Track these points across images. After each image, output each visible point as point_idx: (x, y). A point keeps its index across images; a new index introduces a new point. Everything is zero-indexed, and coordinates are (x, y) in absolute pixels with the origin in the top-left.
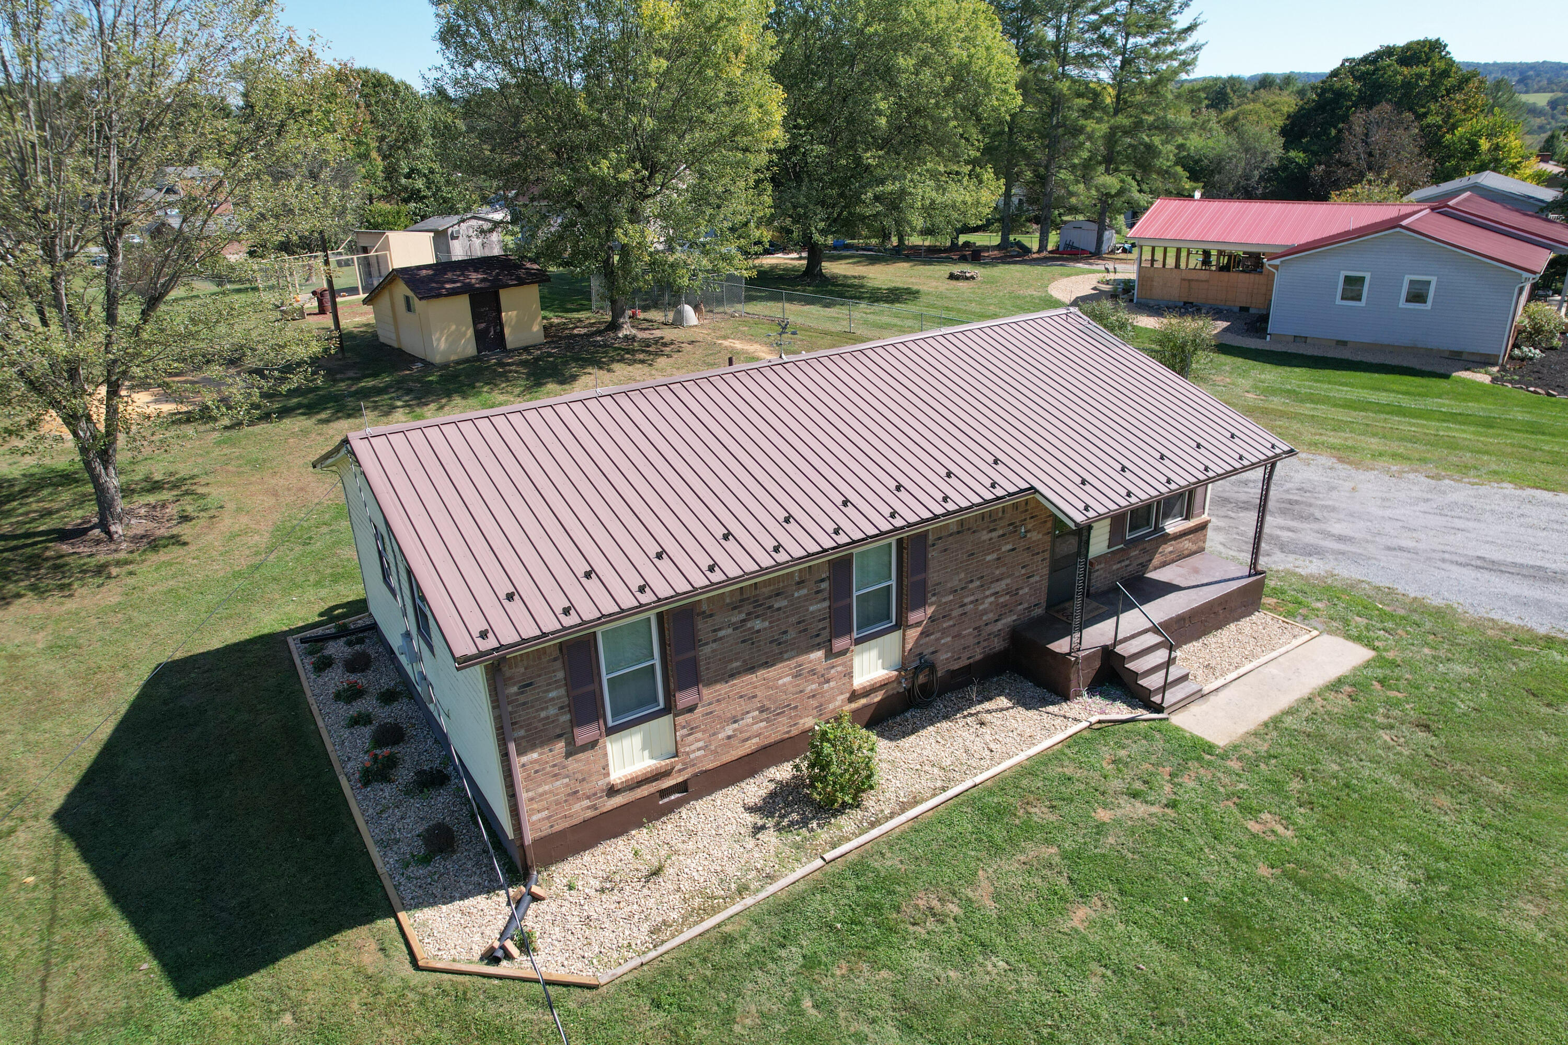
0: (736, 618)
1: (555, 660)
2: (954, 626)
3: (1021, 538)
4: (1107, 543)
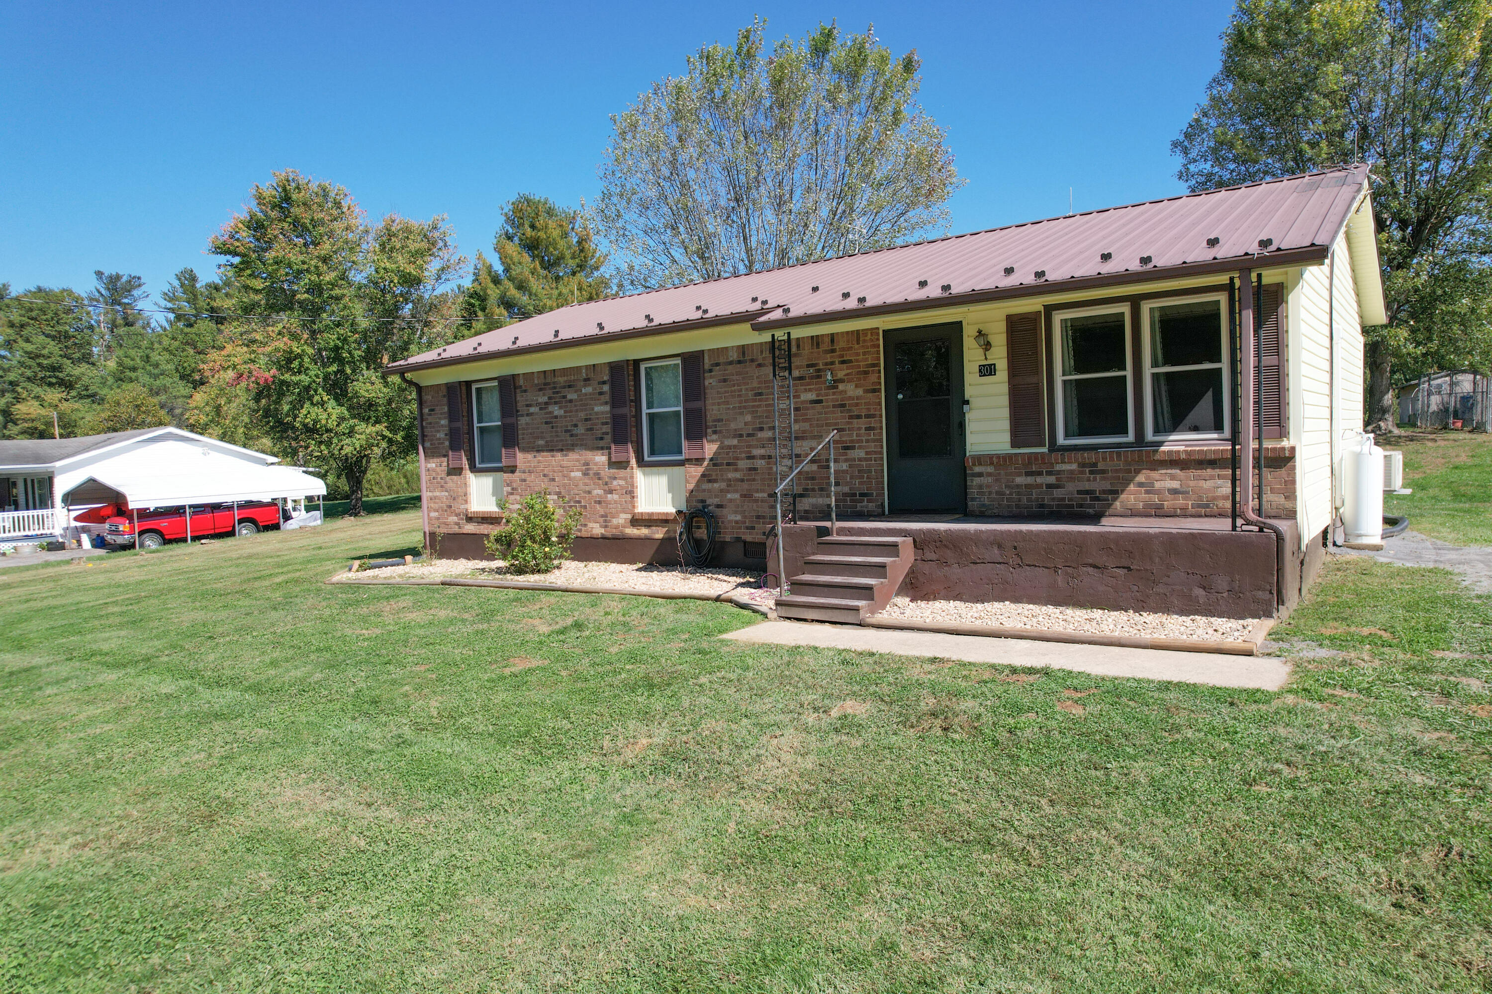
0: (542, 399)
1: (444, 396)
2: (742, 480)
3: (829, 388)
4: (1007, 437)
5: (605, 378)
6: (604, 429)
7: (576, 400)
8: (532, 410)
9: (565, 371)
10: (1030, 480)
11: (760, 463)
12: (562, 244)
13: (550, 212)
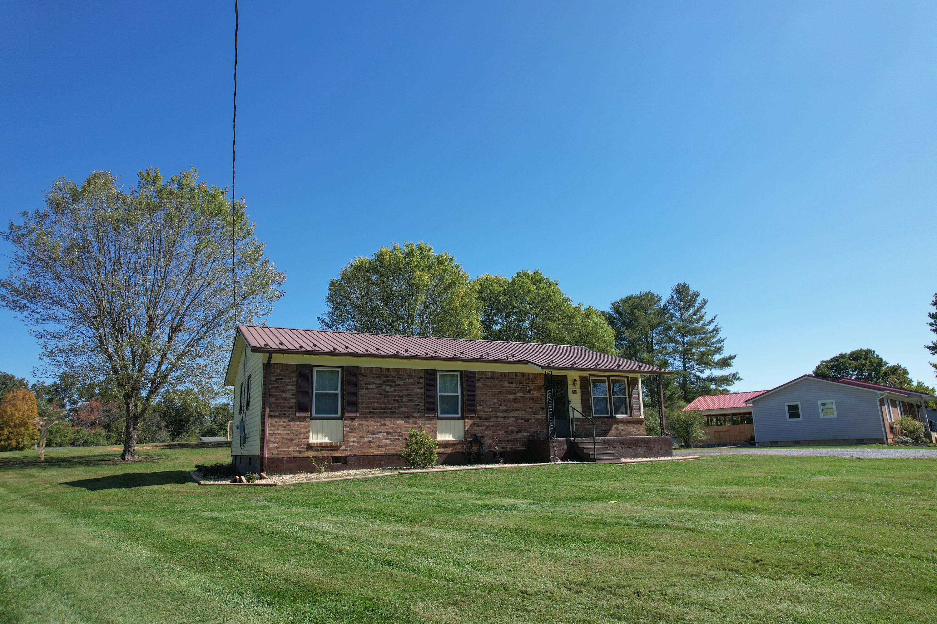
0: (379, 382)
3: (527, 392)
4: (581, 413)
5: (421, 376)
6: (420, 400)
7: (402, 385)
8: (370, 387)
9: (394, 370)
10: (589, 426)
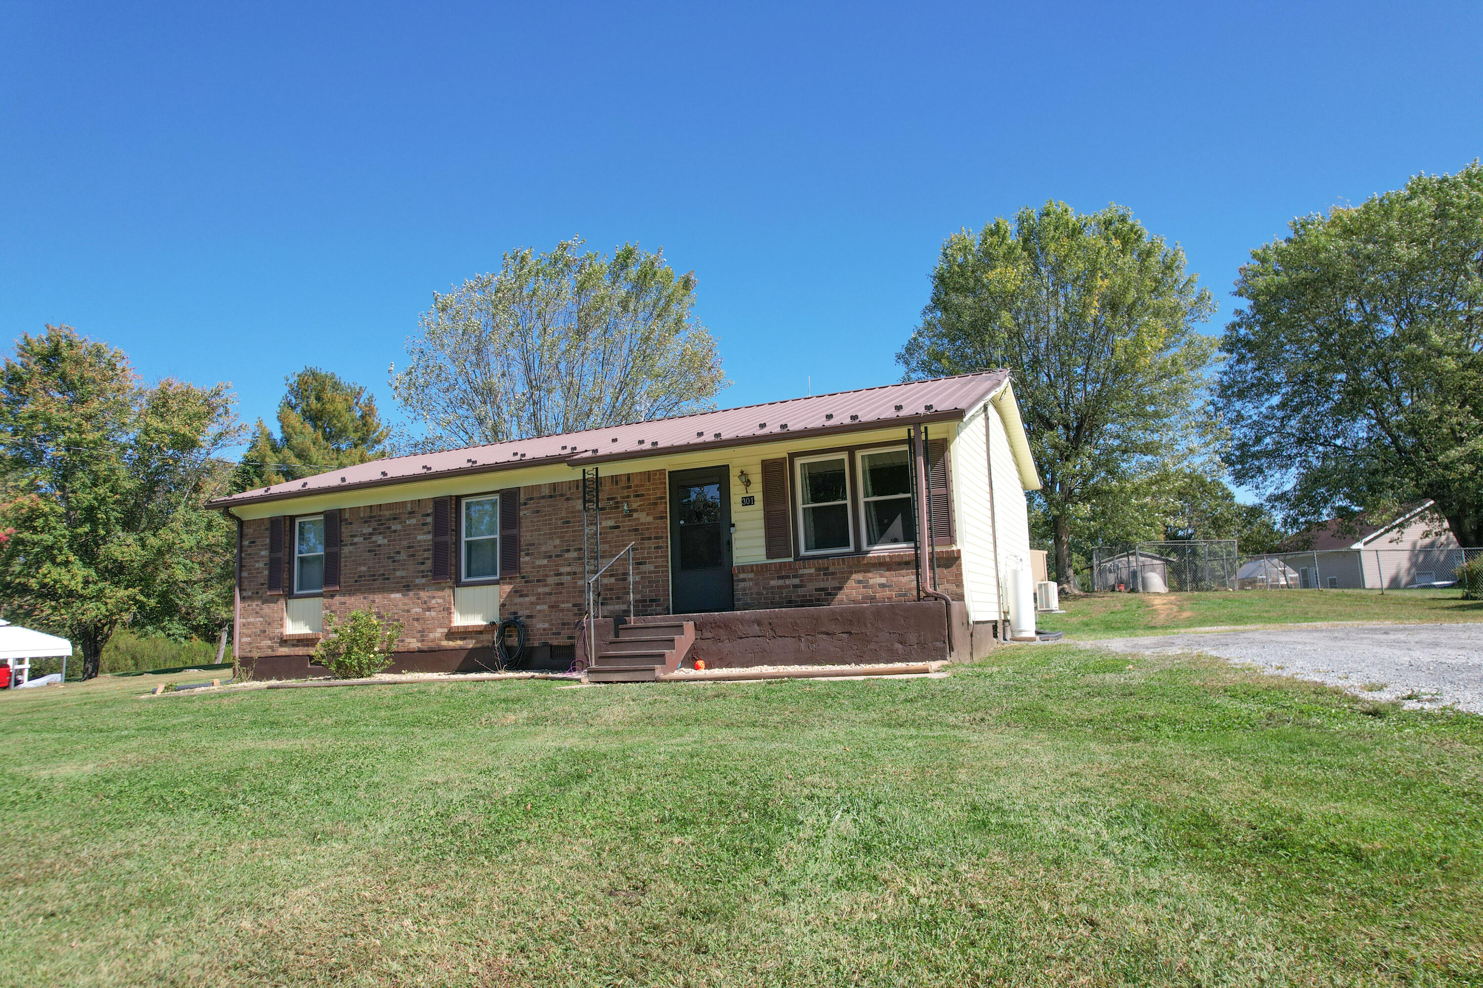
0: (367, 530)
1: (267, 529)
2: (551, 594)
3: (625, 516)
4: (763, 551)
5: (429, 511)
6: (426, 555)
7: (400, 531)
9: (390, 506)
10: (781, 582)
11: (566, 579)
12: (346, 417)
13: (336, 386)
